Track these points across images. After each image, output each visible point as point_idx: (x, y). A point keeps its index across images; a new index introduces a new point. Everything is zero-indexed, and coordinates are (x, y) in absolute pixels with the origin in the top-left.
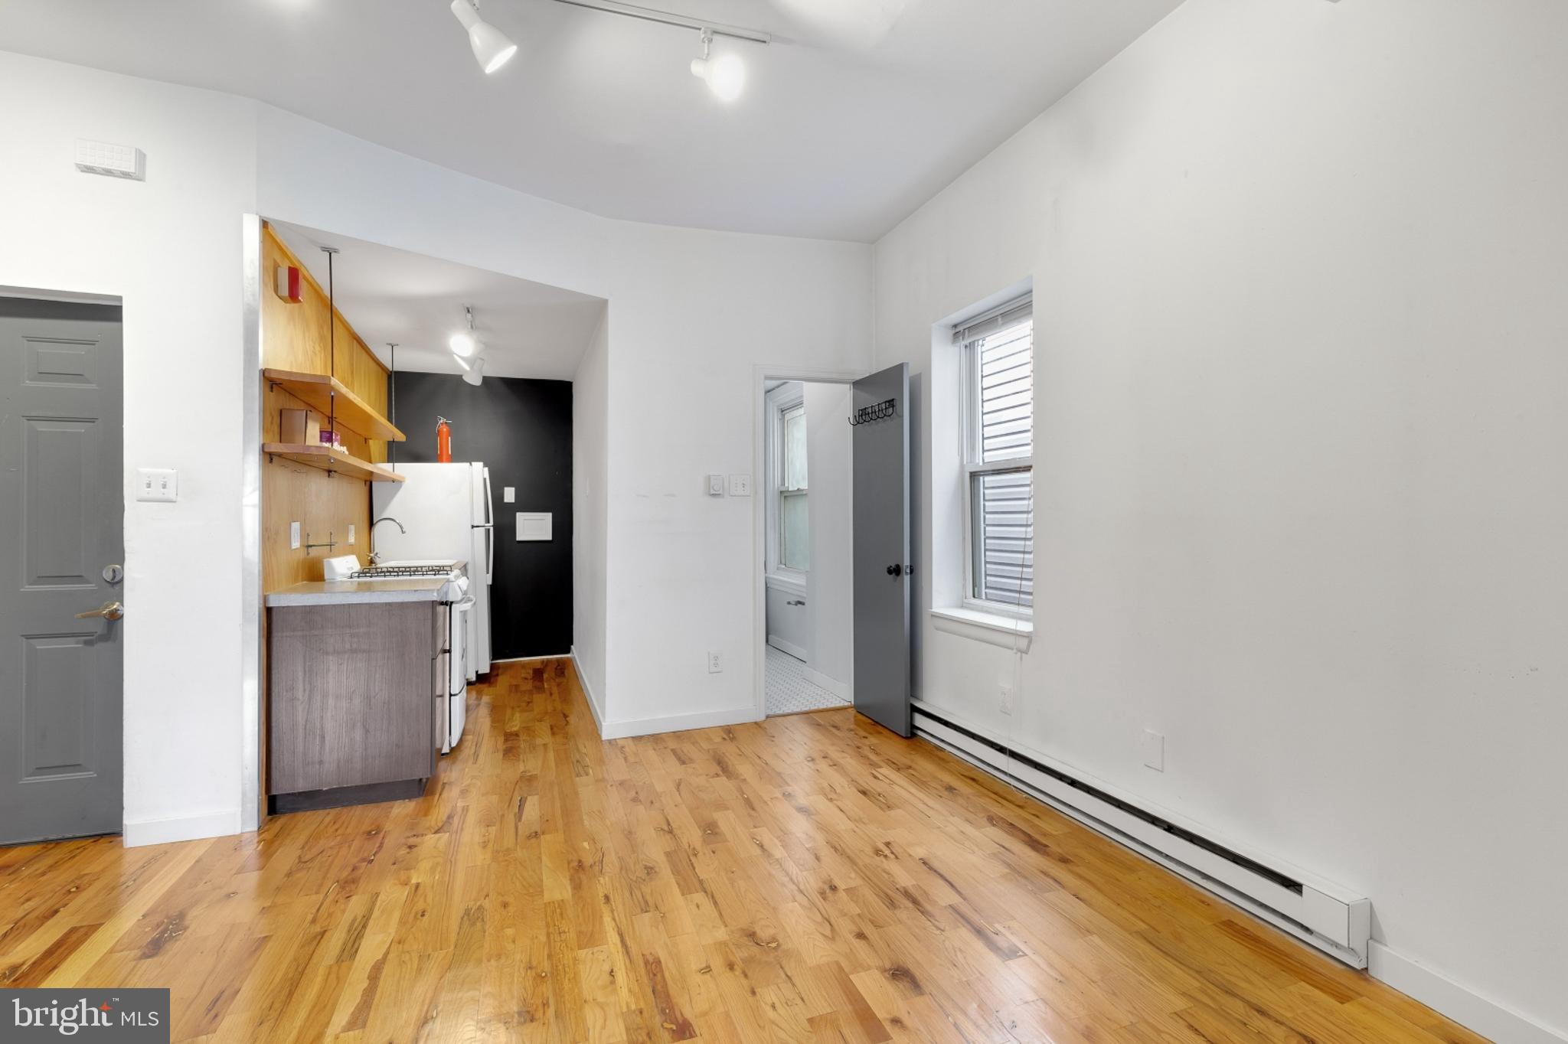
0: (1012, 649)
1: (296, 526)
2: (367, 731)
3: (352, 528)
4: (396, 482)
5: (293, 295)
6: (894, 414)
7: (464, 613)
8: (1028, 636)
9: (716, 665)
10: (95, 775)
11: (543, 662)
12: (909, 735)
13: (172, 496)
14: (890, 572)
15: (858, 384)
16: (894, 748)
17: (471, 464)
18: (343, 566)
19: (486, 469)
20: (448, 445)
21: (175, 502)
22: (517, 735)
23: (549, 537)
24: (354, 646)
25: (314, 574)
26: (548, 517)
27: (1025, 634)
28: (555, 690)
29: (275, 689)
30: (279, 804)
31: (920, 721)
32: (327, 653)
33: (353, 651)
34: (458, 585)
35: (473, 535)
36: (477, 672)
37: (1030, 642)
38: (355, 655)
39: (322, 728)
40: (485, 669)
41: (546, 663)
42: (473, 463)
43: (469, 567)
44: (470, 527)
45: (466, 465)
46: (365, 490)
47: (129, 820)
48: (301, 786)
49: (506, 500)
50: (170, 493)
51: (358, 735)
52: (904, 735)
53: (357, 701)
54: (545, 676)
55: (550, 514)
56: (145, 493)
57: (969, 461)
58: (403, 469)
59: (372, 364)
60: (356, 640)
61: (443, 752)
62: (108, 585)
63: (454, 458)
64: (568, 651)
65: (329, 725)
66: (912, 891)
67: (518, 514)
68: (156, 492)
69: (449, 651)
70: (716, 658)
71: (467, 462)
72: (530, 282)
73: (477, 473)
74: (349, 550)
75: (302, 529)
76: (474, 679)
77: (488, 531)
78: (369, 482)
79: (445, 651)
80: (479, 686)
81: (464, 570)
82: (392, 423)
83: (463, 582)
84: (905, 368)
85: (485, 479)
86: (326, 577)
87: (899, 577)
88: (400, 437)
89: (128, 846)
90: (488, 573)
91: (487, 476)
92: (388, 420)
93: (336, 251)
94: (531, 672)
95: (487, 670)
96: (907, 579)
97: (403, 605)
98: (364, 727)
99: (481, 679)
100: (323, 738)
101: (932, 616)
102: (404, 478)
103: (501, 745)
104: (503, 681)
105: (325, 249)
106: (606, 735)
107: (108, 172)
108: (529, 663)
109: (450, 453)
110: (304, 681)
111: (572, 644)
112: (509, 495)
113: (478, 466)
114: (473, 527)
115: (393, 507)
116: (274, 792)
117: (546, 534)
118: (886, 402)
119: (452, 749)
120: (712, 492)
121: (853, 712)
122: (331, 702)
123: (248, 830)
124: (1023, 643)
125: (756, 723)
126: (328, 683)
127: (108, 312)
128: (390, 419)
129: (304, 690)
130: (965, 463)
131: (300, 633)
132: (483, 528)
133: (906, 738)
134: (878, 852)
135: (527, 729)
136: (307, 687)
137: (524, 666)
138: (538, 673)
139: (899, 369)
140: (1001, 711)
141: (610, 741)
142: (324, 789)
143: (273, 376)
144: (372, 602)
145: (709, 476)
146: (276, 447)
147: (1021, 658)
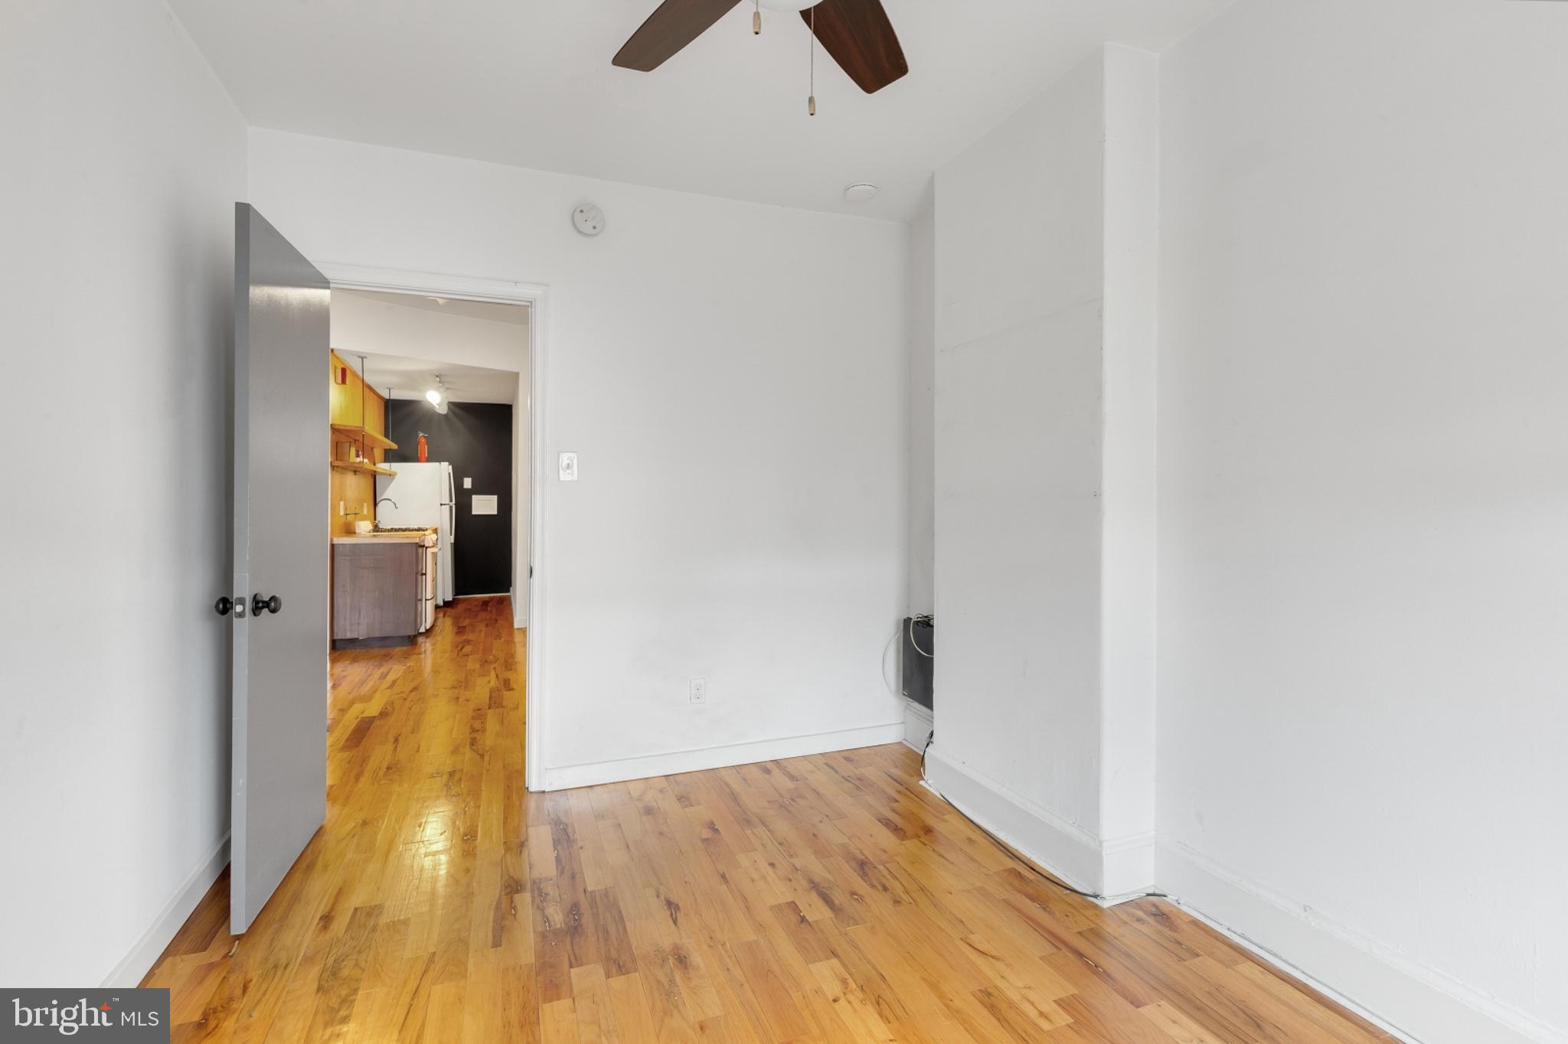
1: (342, 503)
2: (382, 609)
3: (365, 504)
4: (391, 476)
5: (344, 381)
7: (435, 555)
11: (490, 597)
18: (364, 527)
19: (451, 467)
20: (424, 450)
22: (465, 627)
23: (496, 512)
24: (376, 565)
25: (350, 531)
26: (495, 499)
28: (494, 610)
29: (336, 586)
30: (338, 644)
32: (362, 569)
33: (375, 568)
34: (430, 539)
35: (441, 510)
36: (444, 600)
38: (376, 570)
39: (360, 607)
40: (449, 598)
41: (492, 599)
43: (439, 531)
44: (439, 505)
45: (437, 464)
46: (372, 480)
48: (349, 636)
49: (465, 487)
51: (378, 611)
54: (490, 604)
55: (497, 496)
58: (397, 467)
59: (376, 397)
61: (420, 631)
63: (428, 460)
64: (508, 591)
65: (363, 605)
67: (474, 497)
69: (425, 574)
71: (437, 461)
73: (445, 469)
74: (364, 518)
75: (345, 504)
76: (442, 604)
77: (451, 507)
78: (374, 476)
79: (422, 574)
80: (446, 609)
81: (435, 531)
82: (389, 439)
83: (434, 537)
85: (449, 474)
86: (357, 531)
88: (395, 446)
90: (451, 535)
91: (451, 471)
92: (385, 437)
93: (366, 357)
94: (481, 601)
95: (451, 600)
97: (401, 545)
98: (381, 607)
99: (447, 604)
100: (360, 612)
102: (396, 473)
103: (455, 631)
104: (461, 607)
105: (359, 357)
106: (516, 626)
108: (480, 599)
109: (426, 456)
111: (510, 588)
112: (468, 483)
113: (445, 464)
114: (441, 505)
115: (390, 492)
116: (335, 638)
117: (493, 510)
119: (427, 631)
122: (364, 594)
126: (363, 584)
128: (386, 435)
129: (351, 587)
131: (347, 557)
132: (449, 506)
135: (472, 625)
136: (352, 585)
137: (476, 599)
138: (485, 603)
141: (518, 629)
142: (360, 639)
143: (337, 427)
144: (383, 544)
146: (337, 463)
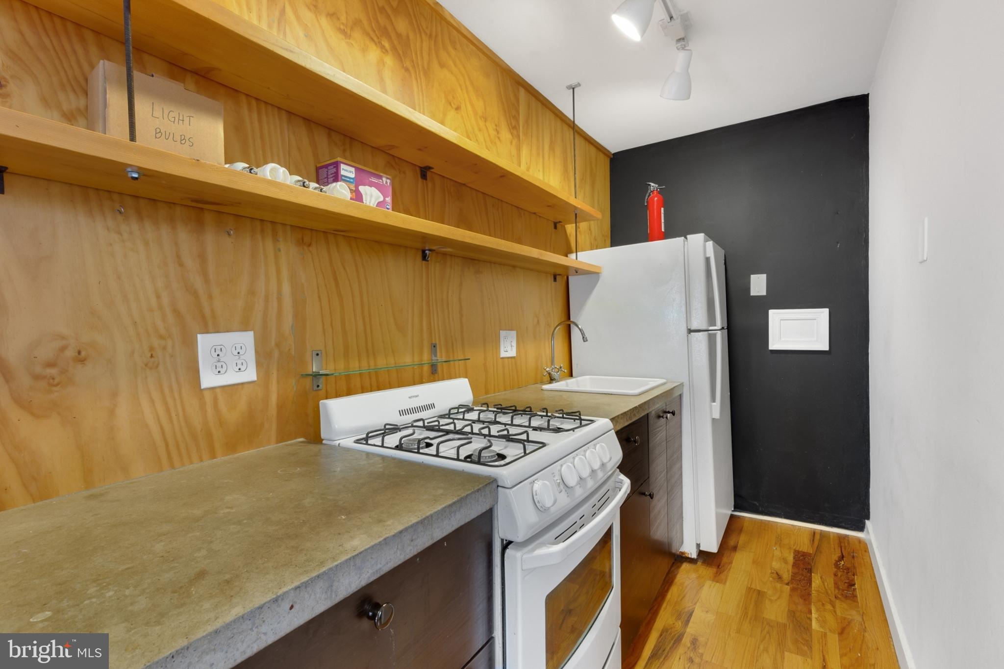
11: (814, 535)
17: (686, 238)
19: (710, 244)
23: (824, 346)
26: (822, 315)
35: (689, 343)
36: (698, 546)
41: (818, 544)
42: (689, 236)
44: (685, 331)
45: (680, 241)
49: (750, 291)
55: (826, 311)
63: (668, 233)
64: (861, 528)
67: (771, 312)
71: (681, 236)
73: (695, 249)
77: (714, 337)
80: (702, 568)
85: (708, 260)
90: (713, 399)
91: (711, 253)
94: (791, 558)
95: (714, 548)
102: (599, 268)
109: (663, 230)
111: (868, 518)
112: (758, 285)
113: (699, 241)
114: (690, 331)
117: (820, 341)
132: (706, 333)
138: (804, 561)
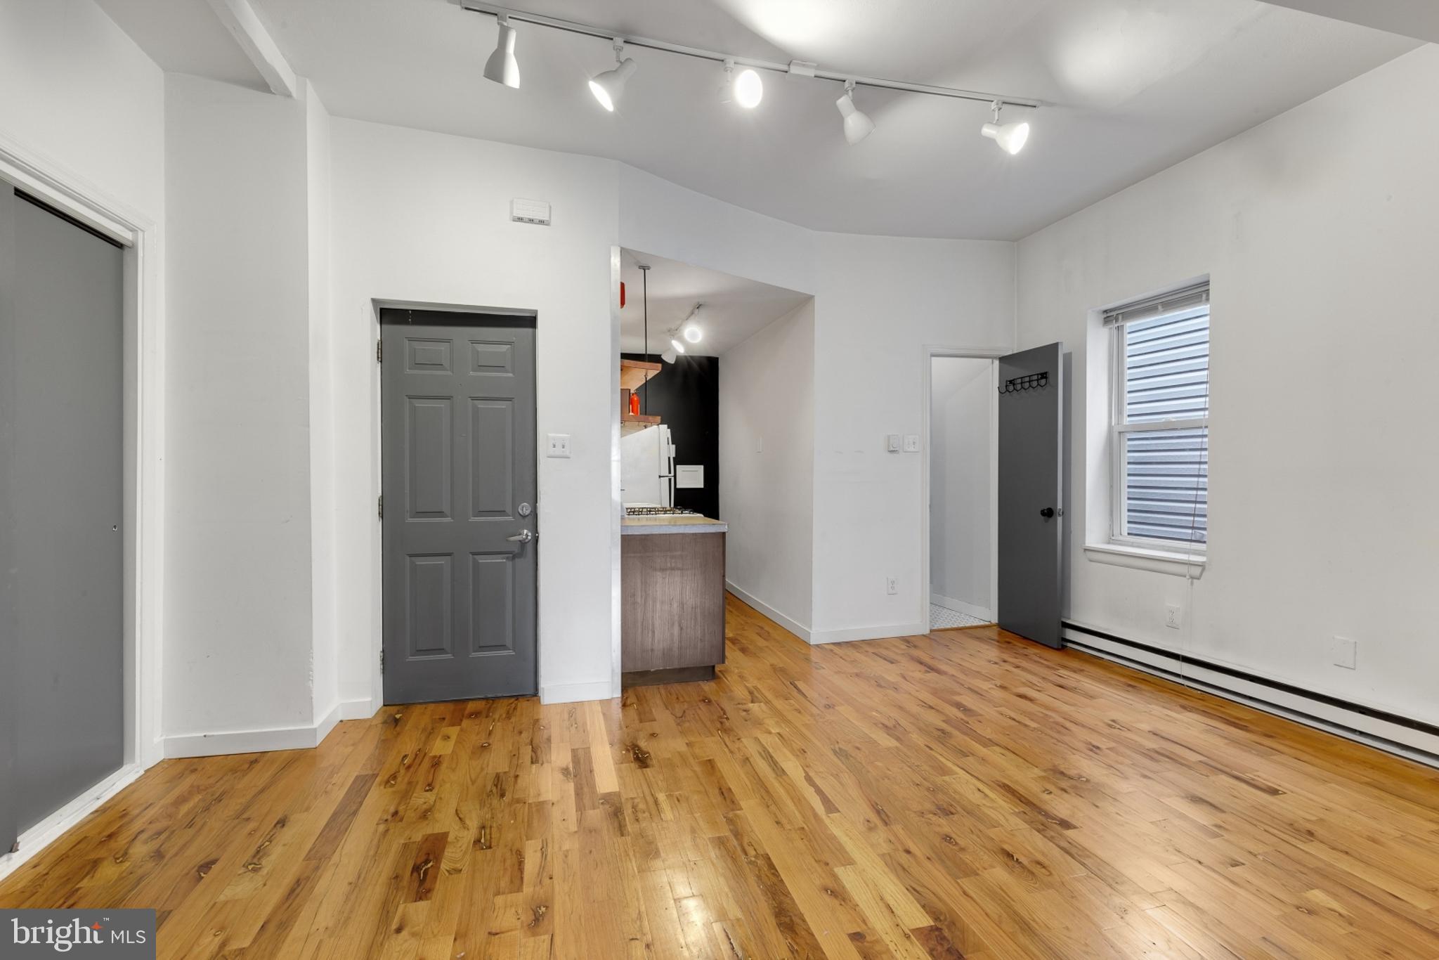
0: (1185, 576)
2: (681, 629)
5: (622, 303)
6: (1048, 385)
8: (1202, 566)
9: (893, 588)
10: (514, 653)
12: (1060, 647)
13: (567, 453)
14: (1043, 513)
15: (1004, 360)
16: (1055, 657)
19: (670, 430)
20: (638, 411)
21: (569, 458)
24: (673, 565)
26: (700, 469)
27: (1200, 564)
31: (1071, 635)
32: (655, 570)
33: (672, 569)
35: (661, 483)
37: (1203, 570)
38: (673, 572)
39: (653, 625)
42: (663, 425)
44: (658, 477)
45: (659, 427)
47: (544, 684)
48: (639, 666)
50: (567, 452)
51: (676, 630)
52: (1056, 647)
53: (675, 605)
55: (702, 467)
56: (552, 451)
57: (1117, 423)
60: (673, 561)
62: (521, 518)
65: (657, 623)
66: (1158, 750)
67: (677, 467)
68: (558, 451)
70: (893, 582)
71: (660, 424)
72: (766, 284)
73: (663, 433)
77: (670, 480)
84: (1060, 347)
85: (668, 439)
87: (1051, 520)
89: (545, 704)
91: (669, 435)
93: (649, 268)
96: (1060, 520)
98: (680, 625)
100: (653, 632)
101: (1085, 550)
105: (641, 267)
107: (531, 221)
110: (641, 590)
113: (664, 428)
117: (700, 484)
118: (1038, 374)
120: (892, 449)
121: (996, 629)
122: (658, 606)
123: (615, 696)
124: (1196, 571)
125: (923, 635)
126: (656, 591)
127: (528, 321)
129: (642, 597)
130: (1113, 424)
131: (639, 555)
132: (667, 478)
133: (1058, 649)
134: (1110, 726)
136: (643, 593)
139: (1054, 348)
140: (1168, 626)
141: (817, 646)
142: (652, 670)
144: (686, 532)
145: (889, 437)
147: (1192, 583)
